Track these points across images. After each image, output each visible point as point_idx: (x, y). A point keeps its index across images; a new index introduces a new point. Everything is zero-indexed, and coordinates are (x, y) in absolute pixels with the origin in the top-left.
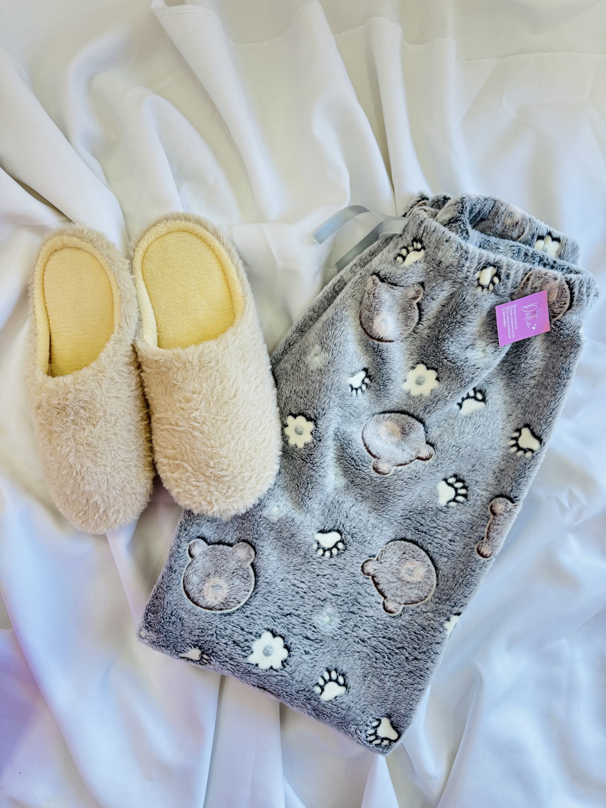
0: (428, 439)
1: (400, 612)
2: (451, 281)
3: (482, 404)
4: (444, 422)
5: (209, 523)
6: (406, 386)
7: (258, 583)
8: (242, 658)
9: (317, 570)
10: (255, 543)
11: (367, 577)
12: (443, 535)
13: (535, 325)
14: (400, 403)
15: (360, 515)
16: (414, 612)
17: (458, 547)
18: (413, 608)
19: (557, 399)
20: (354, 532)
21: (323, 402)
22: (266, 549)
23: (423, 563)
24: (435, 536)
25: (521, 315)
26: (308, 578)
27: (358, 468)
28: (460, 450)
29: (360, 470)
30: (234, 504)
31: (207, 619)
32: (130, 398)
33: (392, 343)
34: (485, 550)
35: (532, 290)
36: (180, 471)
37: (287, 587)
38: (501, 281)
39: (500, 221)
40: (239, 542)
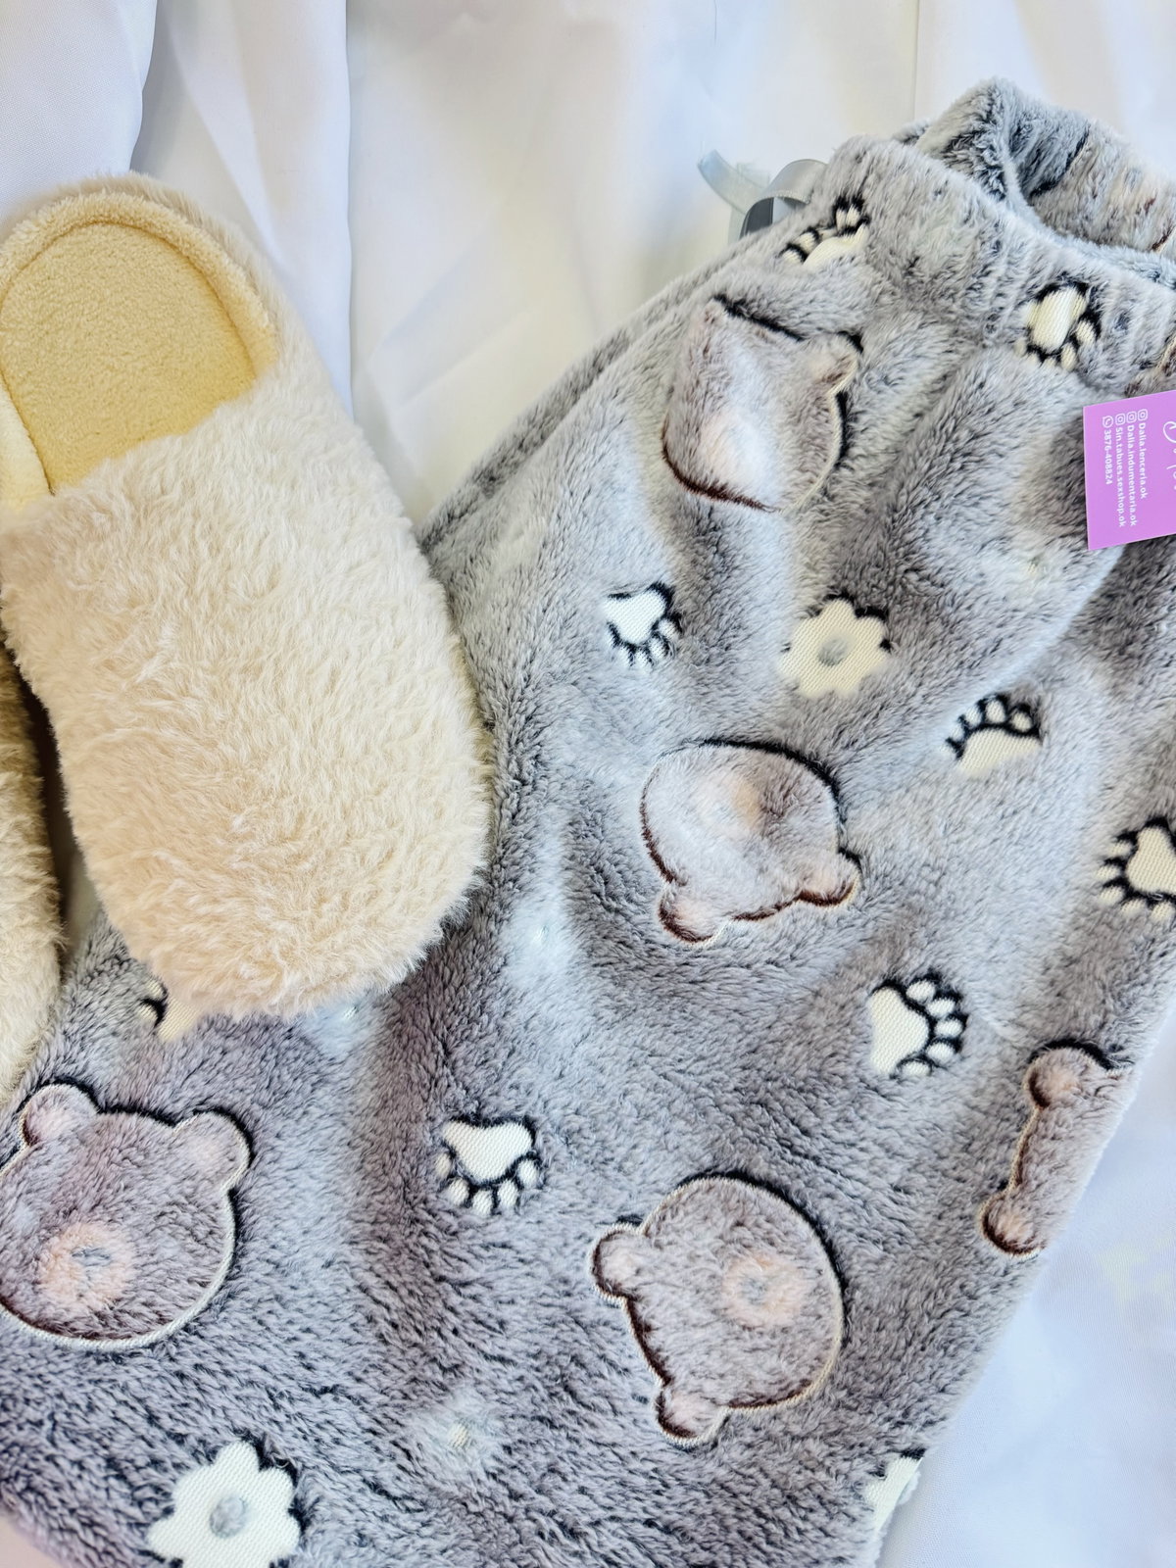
0: (843, 840)
1: (713, 1431)
2: (946, 329)
3: (1029, 743)
4: (902, 791)
5: (114, 1041)
6: (789, 667)
7: (243, 1262)
8: (125, 1529)
10: (257, 1121)
11: (612, 1299)
12: (876, 1169)
14: (767, 715)
15: (601, 1070)
16: (762, 1434)
17: (920, 1212)
18: (758, 1422)
20: (576, 1126)
22: (290, 1146)
23: (801, 1263)
24: (849, 1171)
25: (1160, 453)
27: (614, 904)
29: (617, 911)
31: (33, 1362)
33: (756, 511)
34: (1012, 1227)
37: (341, 1291)
38: (1103, 334)
39: (1099, 190)
40: (201, 1112)
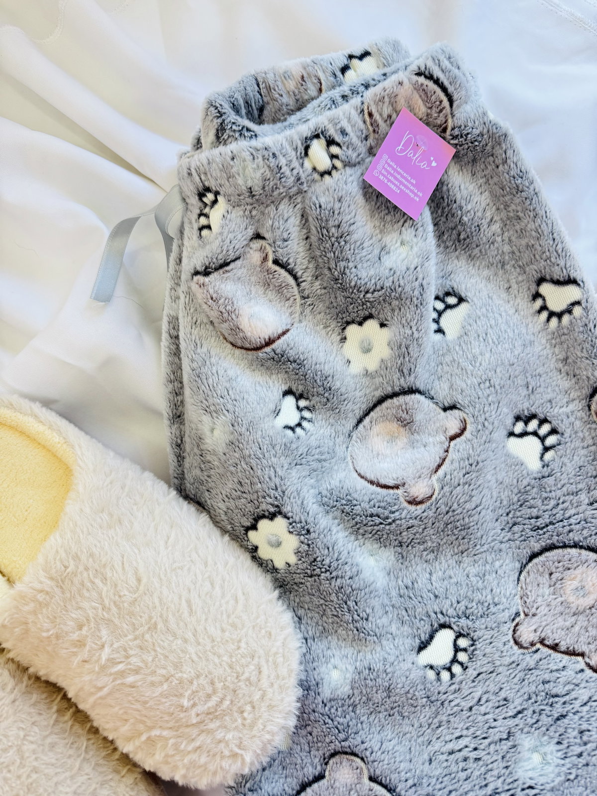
0: (441, 405)
2: (286, 200)
3: (463, 305)
4: (440, 367)
6: (356, 368)
9: (463, 704)
10: (350, 747)
11: (534, 649)
12: (575, 505)
13: (432, 159)
14: (367, 392)
15: (450, 577)
19: (544, 217)
20: (463, 608)
21: (268, 480)
22: (370, 741)
23: (586, 565)
24: (567, 515)
25: (404, 163)
26: (461, 725)
27: (390, 520)
28: (492, 381)
29: (394, 521)
33: (288, 334)
35: (388, 122)
38: (342, 144)
40: (328, 762)
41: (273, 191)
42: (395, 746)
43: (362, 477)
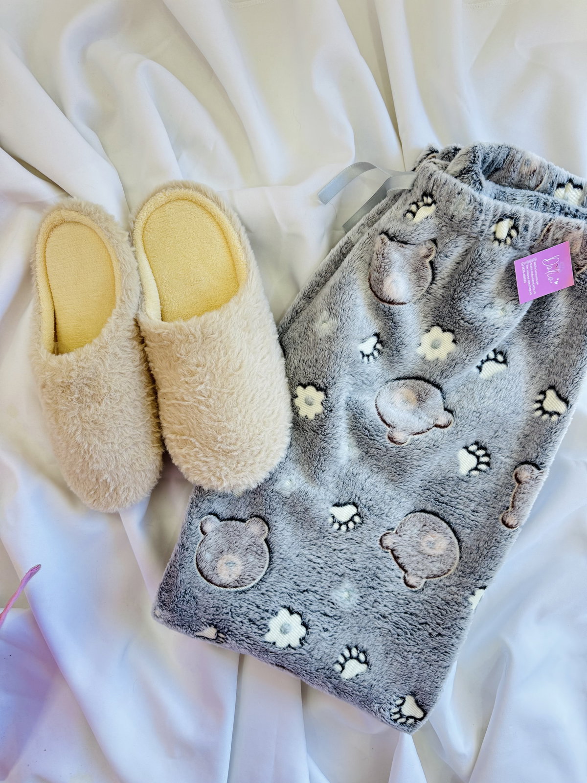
0: (446, 406)
1: (422, 586)
2: (465, 236)
3: (503, 366)
4: (463, 386)
5: (220, 499)
6: (420, 351)
7: (273, 559)
8: (259, 637)
9: (333, 545)
10: (268, 519)
11: (386, 550)
12: (466, 505)
13: (558, 279)
14: (415, 368)
15: (376, 487)
16: (437, 586)
17: (481, 518)
18: (435, 582)
19: (584, 358)
20: (371, 504)
21: (333, 371)
22: (280, 524)
23: (445, 535)
24: (457, 507)
25: (542, 270)
26: (324, 553)
27: (373, 438)
28: (481, 415)
29: (374, 440)
30: (244, 479)
31: (222, 597)
32: (135, 374)
33: (404, 306)
34: (511, 520)
35: (554, 242)
36: (188, 446)
37: (303, 562)
38: (519, 233)
39: (516, 170)
40: (252, 517)
41: (463, 227)
42: (288, 536)
43: (377, 407)
